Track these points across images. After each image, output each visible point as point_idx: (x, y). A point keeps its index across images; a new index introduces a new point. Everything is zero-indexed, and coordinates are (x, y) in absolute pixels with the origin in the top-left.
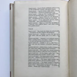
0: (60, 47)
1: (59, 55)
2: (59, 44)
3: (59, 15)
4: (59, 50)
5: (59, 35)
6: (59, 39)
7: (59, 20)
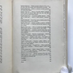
0: (2, 44)
1: (2, 51)
2: (1, 40)
3: (2, 13)
4: (1, 46)
5: (1, 32)
6: (1, 36)
7: (1, 18)
